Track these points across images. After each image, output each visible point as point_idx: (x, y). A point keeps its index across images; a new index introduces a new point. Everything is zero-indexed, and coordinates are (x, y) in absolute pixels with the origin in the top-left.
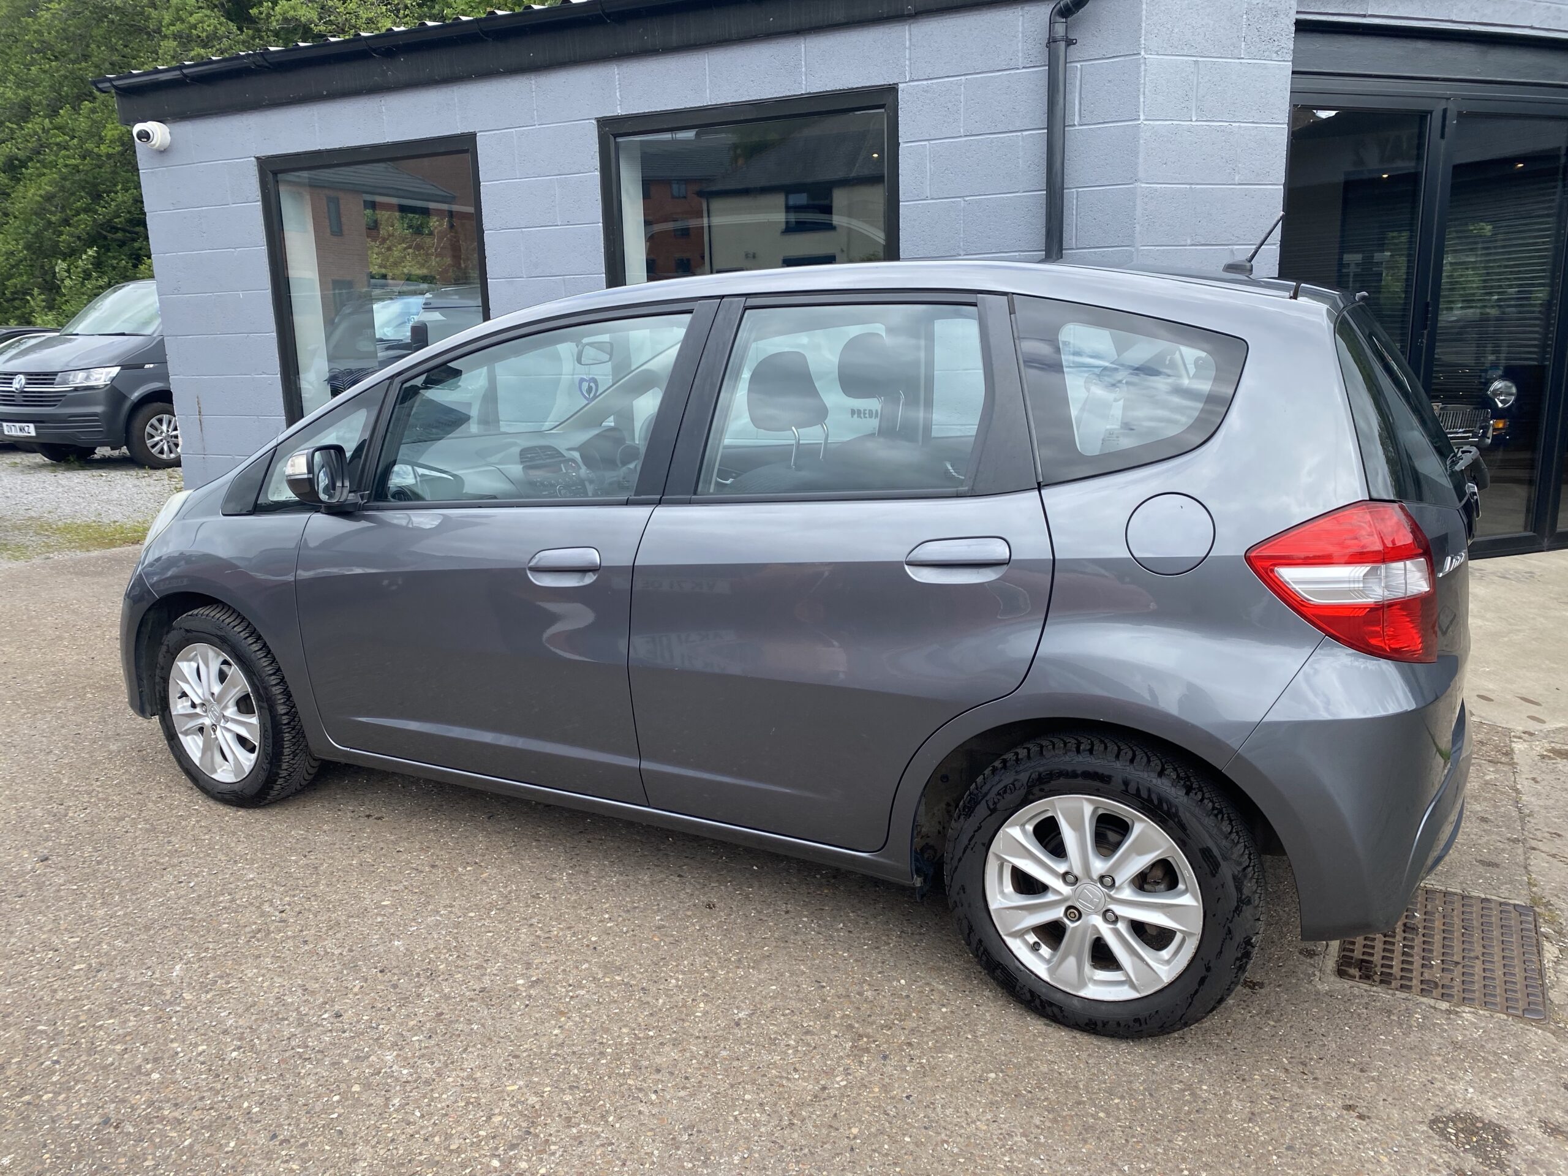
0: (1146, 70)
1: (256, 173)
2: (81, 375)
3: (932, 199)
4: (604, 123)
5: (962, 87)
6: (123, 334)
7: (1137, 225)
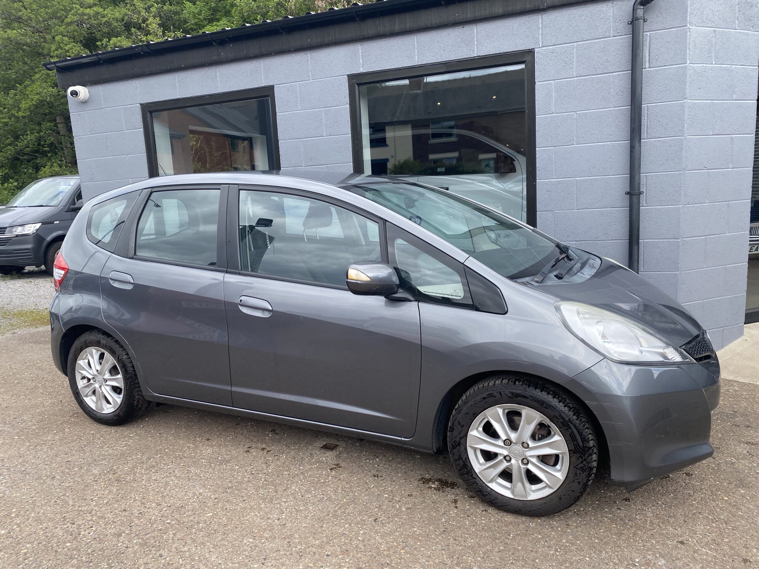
0: (690, 35)
1: (140, 112)
2: (20, 229)
3: (556, 113)
4: (351, 77)
5: (575, 49)
6: (42, 206)
7: (685, 124)
